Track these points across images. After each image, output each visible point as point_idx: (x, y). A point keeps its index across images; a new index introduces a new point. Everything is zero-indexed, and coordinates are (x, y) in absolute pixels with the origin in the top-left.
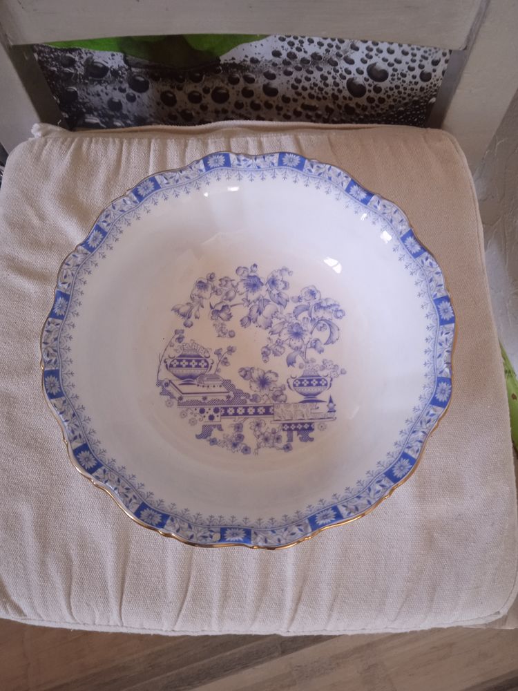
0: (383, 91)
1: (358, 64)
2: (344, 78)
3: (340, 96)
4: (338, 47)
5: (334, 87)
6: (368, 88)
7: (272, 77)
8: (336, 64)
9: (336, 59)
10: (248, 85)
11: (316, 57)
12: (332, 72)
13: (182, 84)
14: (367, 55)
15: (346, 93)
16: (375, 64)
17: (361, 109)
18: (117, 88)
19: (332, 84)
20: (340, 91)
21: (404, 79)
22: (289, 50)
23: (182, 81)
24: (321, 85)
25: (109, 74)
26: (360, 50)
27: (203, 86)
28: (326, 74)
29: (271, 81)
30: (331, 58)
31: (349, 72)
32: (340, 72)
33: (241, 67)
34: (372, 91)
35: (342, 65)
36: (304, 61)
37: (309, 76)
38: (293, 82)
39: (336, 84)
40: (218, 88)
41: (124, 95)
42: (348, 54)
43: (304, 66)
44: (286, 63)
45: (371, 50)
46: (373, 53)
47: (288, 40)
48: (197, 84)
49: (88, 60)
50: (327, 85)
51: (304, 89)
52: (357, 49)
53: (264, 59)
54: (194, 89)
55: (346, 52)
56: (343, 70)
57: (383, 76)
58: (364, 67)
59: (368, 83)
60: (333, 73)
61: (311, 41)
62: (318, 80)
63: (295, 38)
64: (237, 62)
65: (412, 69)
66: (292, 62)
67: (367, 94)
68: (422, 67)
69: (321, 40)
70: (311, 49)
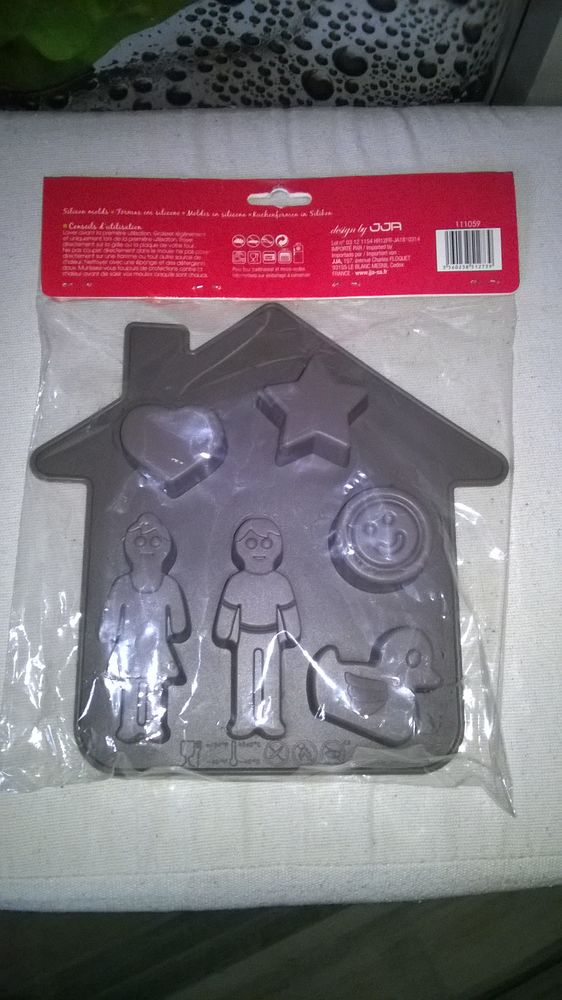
0: (361, 90)
1: (318, 48)
2: (297, 71)
3: (293, 99)
4: (283, 24)
5: (282, 86)
6: (336, 85)
7: (181, 76)
8: (281, 50)
9: (281, 43)
10: (143, 95)
11: (247, 39)
12: (277, 62)
14: (331, 35)
15: (303, 95)
16: (344, 49)
19: (278, 81)
20: (292, 92)
21: (394, 72)
22: (204, 35)
24: (260, 83)
26: (320, 28)
28: (267, 66)
29: (179, 83)
30: (274, 41)
31: (305, 63)
32: (290, 62)
33: (127, 72)
34: (344, 90)
35: (293, 50)
36: (229, 47)
37: (240, 70)
38: (214, 80)
39: (285, 81)
42: (301, 33)
43: (230, 56)
44: (200, 53)
45: (338, 27)
46: (341, 32)
47: (201, 18)
50: (270, 83)
51: (234, 90)
52: (315, 26)
53: (164, 51)
55: (297, 30)
56: (294, 57)
57: (359, 67)
58: (328, 54)
59: (336, 78)
60: (278, 64)
61: (239, 16)
62: (255, 76)
63: (213, 14)
64: (121, 65)
65: (404, 57)
66: (211, 51)
67: (336, 95)
68: (420, 54)
69: (256, 14)
70: (240, 28)
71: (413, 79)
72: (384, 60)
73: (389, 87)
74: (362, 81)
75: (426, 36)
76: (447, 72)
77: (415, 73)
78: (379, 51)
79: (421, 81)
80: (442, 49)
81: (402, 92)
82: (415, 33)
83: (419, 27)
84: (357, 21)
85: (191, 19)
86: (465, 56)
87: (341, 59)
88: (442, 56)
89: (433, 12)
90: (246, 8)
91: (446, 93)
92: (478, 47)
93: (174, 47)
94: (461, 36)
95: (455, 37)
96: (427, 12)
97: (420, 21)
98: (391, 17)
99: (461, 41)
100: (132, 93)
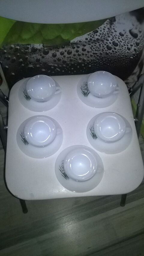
1: (110, 41)
2: (105, 45)
3: (104, 50)
4: (104, 37)
6: (112, 48)
7: (85, 46)
9: (103, 40)
11: (98, 39)
15: (106, 49)
16: (115, 41)
18: (39, 54)
20: (104, 48)
22: (90, 38)
24: (99, 47)
25: (38, 51)
28: (100, 44)
29: (84, 47)
31: (107, 43)
35: (105, 41)
36: (94, 40)
37: (95, 45)
38: (91, 46)
39: (103, 47)
41: (41, 56)
44: (89, 41)
45: (114, 37)
46: (114, 38)
47: (90, 35)
49: (32, 47)
50: (100, 47)
51: (94, 48)
52: (110, 37)
57: (116, 45)
58: (111, 42)
61: (97, 35)
62: (98, 46)
63: (92, 34)
64: (75, 42)
65: (125, 45)
66: (91, 41)
67: (112, 50)
68: (127, 45)
69: (100, 35)
70: (96, 37)
71: (126, 50)
72: (121, 45)
73: (122, 50)
74: (117, 48)
75: (129, 42)
76: (132, 50)
77: (126, 49)
78: (120, 43)
79: (127, 51)
80: (132, 46)
81: (124, 52)
82: (127, 41)
83: (128, 40)
84: (117, 37)
85: (88, 35)
86: (136, 48)
87: (114, 43)
88: (132, 47)
89: (130, 38)
90: (98, 34)
91: (132, 55)
92: (138, 47)
93: (85, 40)
94: (135, 44)
95: (134, 44)
96: (129, 38)
97: (128, 39)
98: (123, 37)
99: (135, 45)
100: (76, 48)
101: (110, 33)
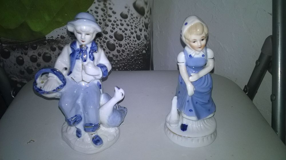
13: (26, 51)
17: (115, 57)
23: (27, 49)
27: (38, 52)
33: (56, 41)
40: (45, 53)
48: (35, 51)
54: (33, 54)
59: (116, 42)
101: (106, 17)
